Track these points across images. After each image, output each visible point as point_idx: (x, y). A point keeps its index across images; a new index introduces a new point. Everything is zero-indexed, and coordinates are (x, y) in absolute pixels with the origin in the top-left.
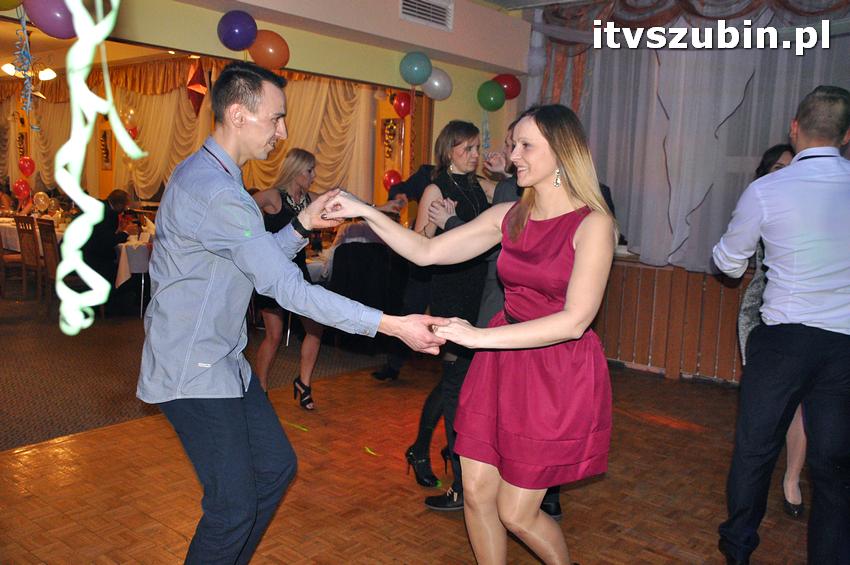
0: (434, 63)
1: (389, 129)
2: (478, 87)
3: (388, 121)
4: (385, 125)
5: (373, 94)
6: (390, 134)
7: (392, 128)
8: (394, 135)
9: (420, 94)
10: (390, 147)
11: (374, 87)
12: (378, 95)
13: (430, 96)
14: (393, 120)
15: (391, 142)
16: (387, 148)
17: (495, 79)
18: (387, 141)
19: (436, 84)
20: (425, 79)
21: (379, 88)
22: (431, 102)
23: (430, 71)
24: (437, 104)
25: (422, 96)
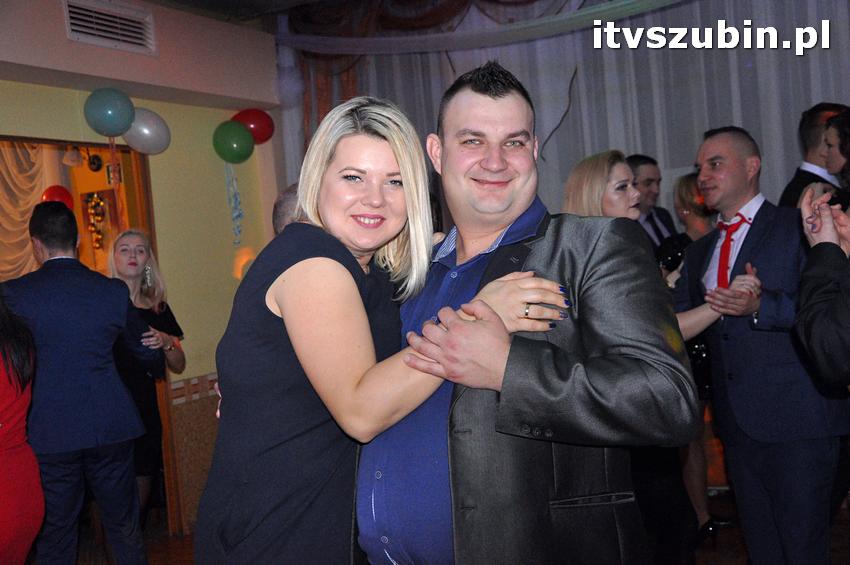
0: (136, 102)
1: (94, 207)
2: (212, 132)
3: (91, 195)
4: (87, 202)
5: (61, 157)
6: (96, 214)
7: (98, 204)
8: (103, 214)
9: (125, 149)
10: (99, 232)
11: (61, 145)
12: (68, 158)
13: (139, 150)
14: (98, 193)
15: (100, 226)
16: (95, 236)
17: (235, 118)
18: (93, 225)
19: (146, 131)
20: (128, 127)
21: (69, 147)
22: (143, 158)
23: (132, 114)
24: (152, 160)
25: (129, 152)
